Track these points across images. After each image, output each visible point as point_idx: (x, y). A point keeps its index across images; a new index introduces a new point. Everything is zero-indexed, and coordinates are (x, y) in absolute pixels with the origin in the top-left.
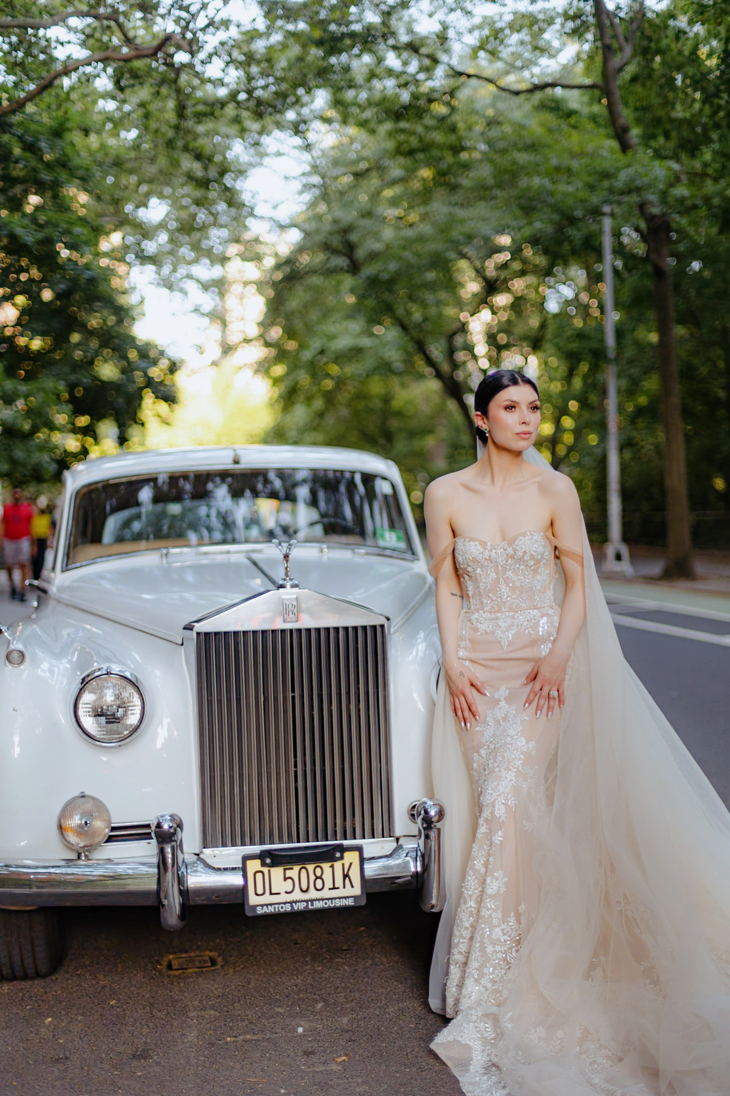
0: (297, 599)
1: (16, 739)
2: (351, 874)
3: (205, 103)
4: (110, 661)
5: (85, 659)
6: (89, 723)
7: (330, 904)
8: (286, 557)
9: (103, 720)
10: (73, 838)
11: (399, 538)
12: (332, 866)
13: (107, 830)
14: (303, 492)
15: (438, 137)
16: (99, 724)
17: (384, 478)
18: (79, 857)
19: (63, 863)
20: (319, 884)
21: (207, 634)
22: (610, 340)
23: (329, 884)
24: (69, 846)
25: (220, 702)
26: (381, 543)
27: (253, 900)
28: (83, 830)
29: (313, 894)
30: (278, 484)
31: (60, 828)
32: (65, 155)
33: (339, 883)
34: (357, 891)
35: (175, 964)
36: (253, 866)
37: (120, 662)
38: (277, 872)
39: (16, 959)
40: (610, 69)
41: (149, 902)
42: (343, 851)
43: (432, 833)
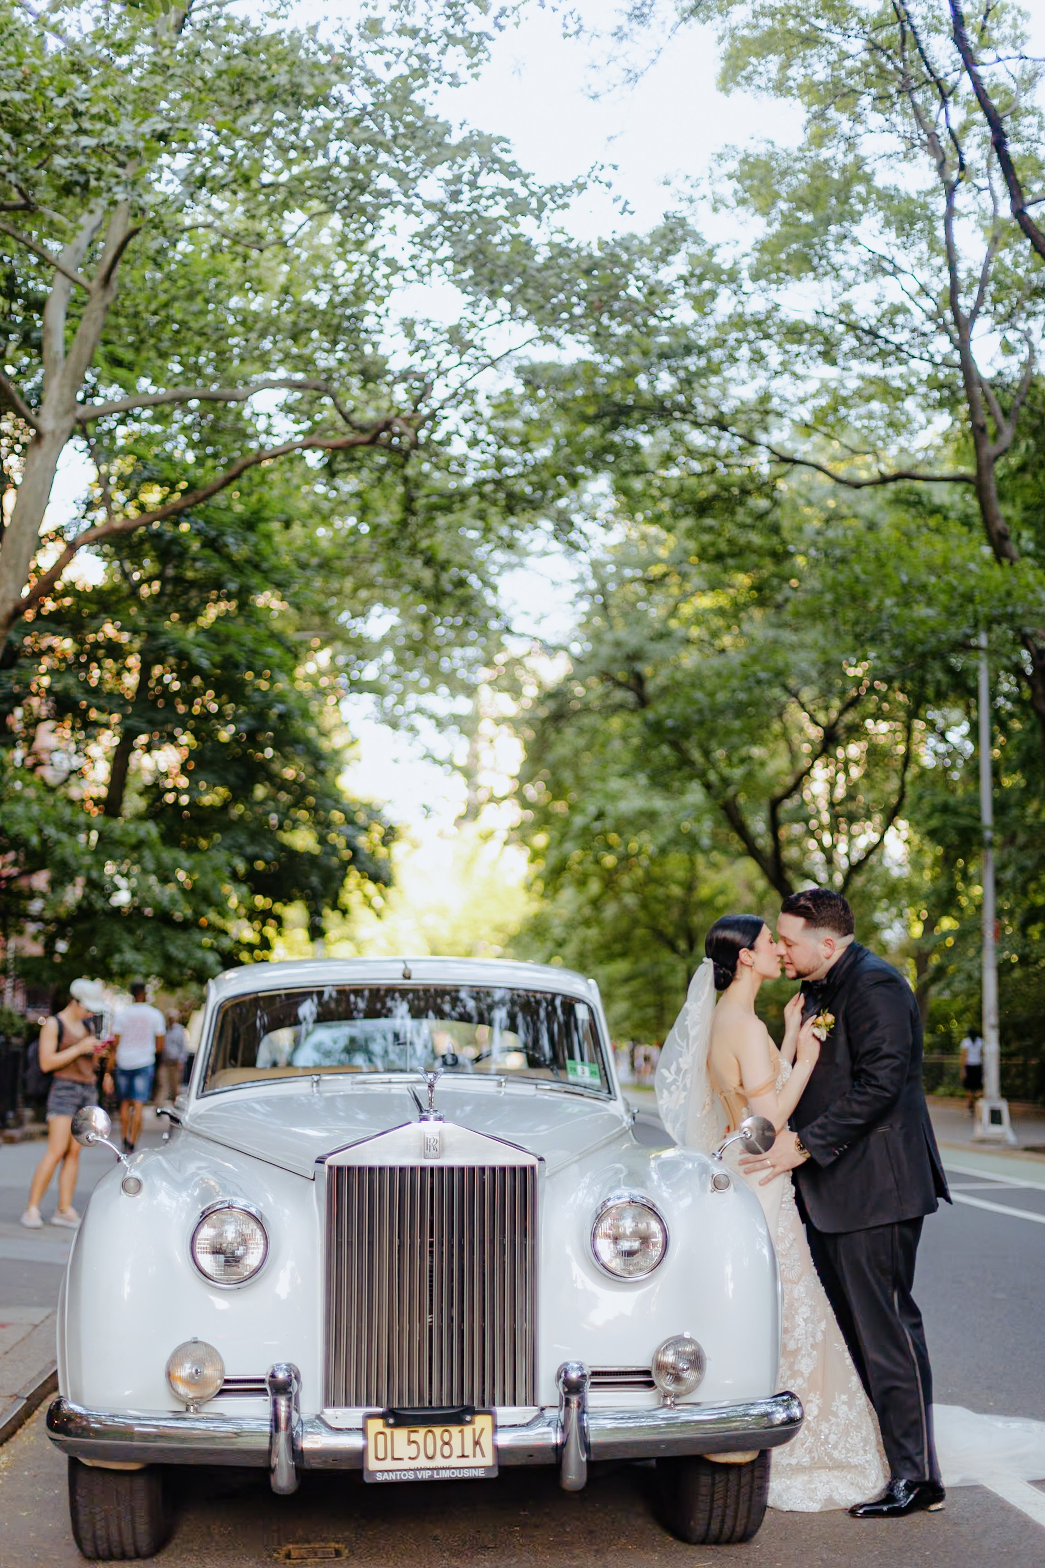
0: (440, 1134)
1: (127, 1276)
2: (482, 1441)
3: (441, 495)
4: (235, 1194)
5: (207, 1193)
6: (208, 1262)
7: (458, 1474)
8: (431, 1086)
9: (222, 1258)
10: (182, 1389)
11: (592, 1073)
12: (461, 1431)
13: (219, 1382)
14: (500, 1015)
15: (756, 539)
16: (217, 1262)
17: (584, 1002)
18: (187, 1410)
19: (170, 1415)
20: (447, 1450)
21: (340, 1169)
22: (987, 817)
23: (457, 1451)
24: (177, 1397)
25: (350, 1244)
26: (571, 1078)
27: (372, 1464)
28: (195, 1380)
29: (439, 1462)
30: (471, 1005)
31: (169, 1375)
32: (258, 553)
33: (469, 1451)
34: (489, 1460)
35: (294, 1554)
36: (376, 1425)
37: (247, 1197)
38: (401, 1434)
40: (984, 456)
41: (260, 1463)
42: (473, 1412)
43: (574, 1399)
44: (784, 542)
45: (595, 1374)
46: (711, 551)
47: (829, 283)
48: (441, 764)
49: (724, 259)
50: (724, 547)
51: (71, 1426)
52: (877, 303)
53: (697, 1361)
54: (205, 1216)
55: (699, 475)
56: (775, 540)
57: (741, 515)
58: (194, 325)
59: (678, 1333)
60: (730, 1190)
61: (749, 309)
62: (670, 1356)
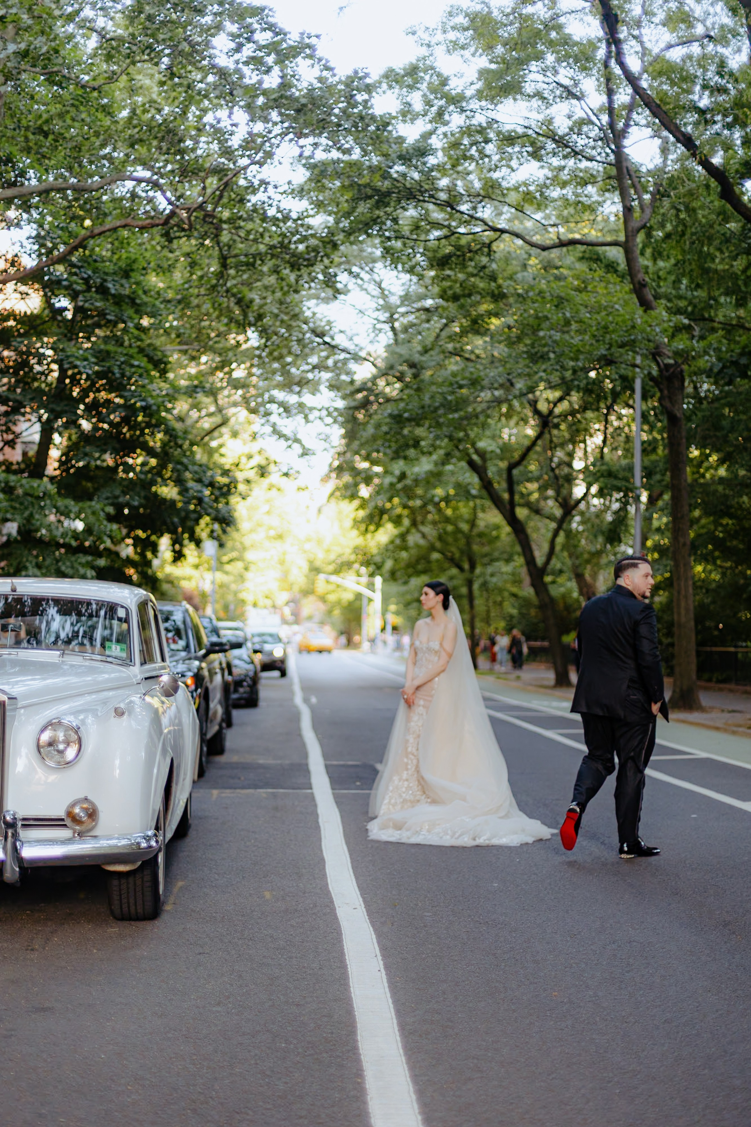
11: (122, 650)
17: (124, 607)
22: (638, 481)
26: (109, 653)
32: (132, 293)
40: (630, 229)
43: (10, 832)
44: (499, 287)
46: (450, 293)
47: (535, 102)
49: (455, 86)
52: (569, 117)
53: (92, 814)
55: (440, 240)
56: (493, 284)
59: (82, 796)
60: (125, 716)
61: (474, 122)
62: (77, 810)
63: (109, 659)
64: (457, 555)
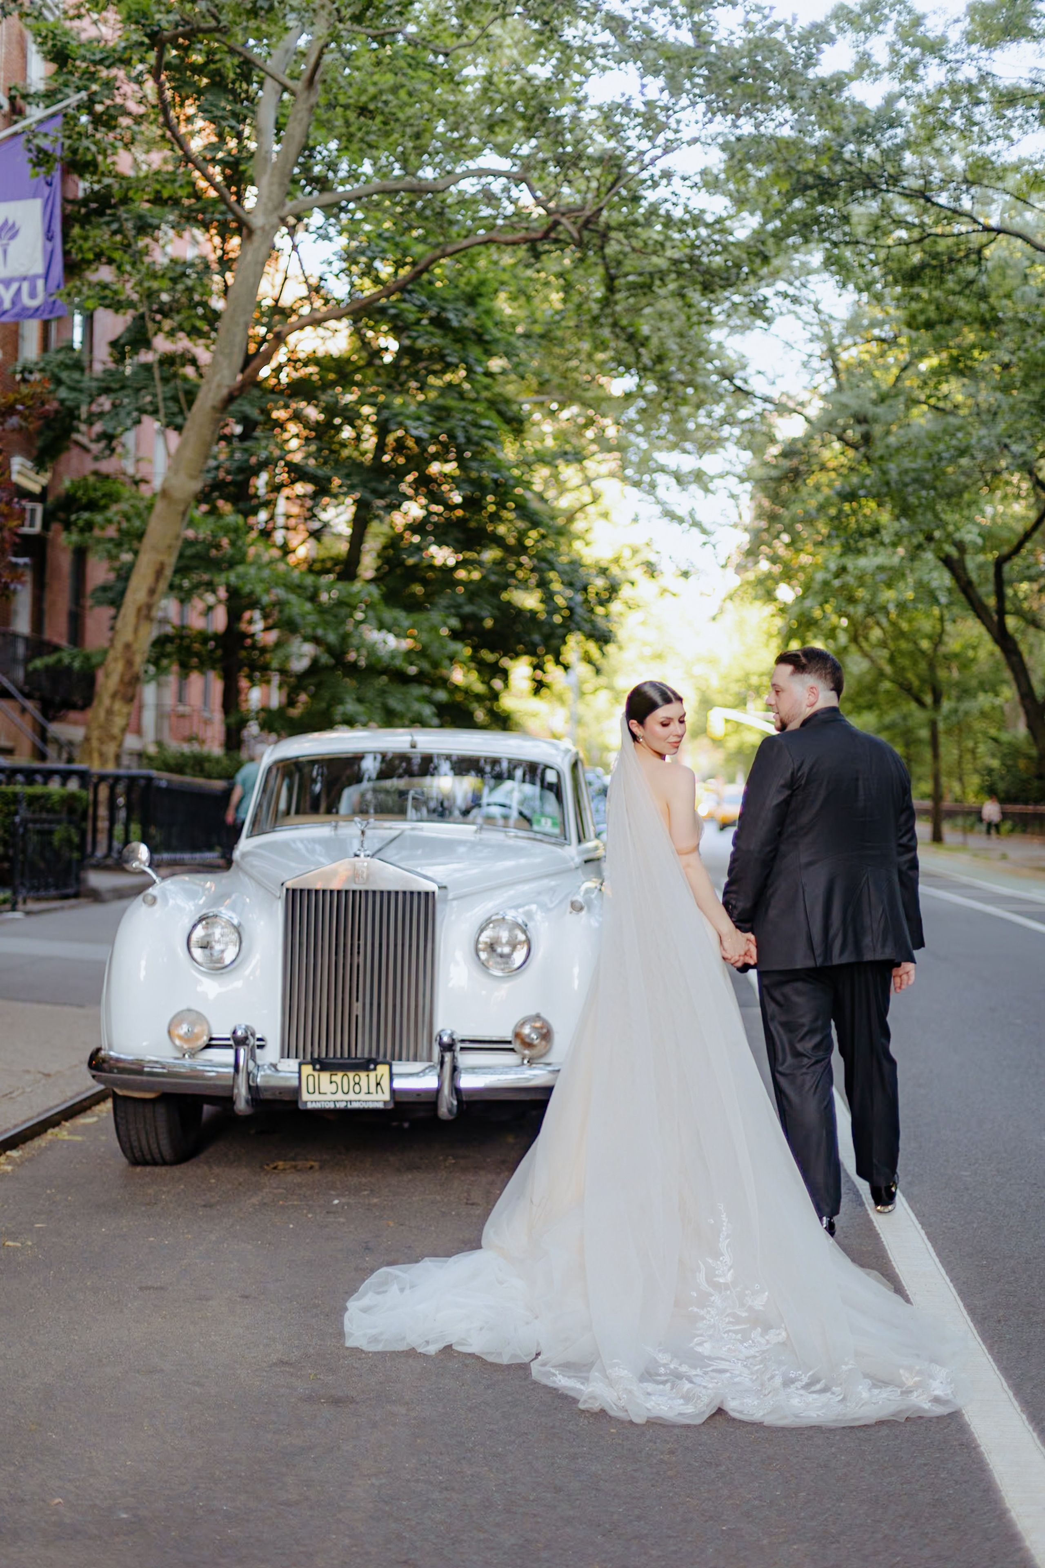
1: (143, 963)
2: (382, 1083)
3: (641, 274)
4: (222, 910)
6: (198, 953)
7: (364, 1106)
9: (207, 951)
10: (178, 1042)
11: (556, 825)
12: (368, 1076)
13: (206, 1039)
15: (965, 305)
16: (204, 953)
18: (182, 1056)
19: (173, 1060)
20: (357, 1088)
21: (294, 890)
23: (365, 1090)
24: (176, 1048)
25: (301, 944)
26: (536, 827)
27: (305, 1096)
28: (188, 1037)
29: (351, 1096)
31: (169, 1032)
33: (373, 1089)
34: (387, 1097)
36: (308, 1070)
37: (234, 913)
38: (325, 1076)
39: (144, 1142)
41: (226, 1094)
42: (376, 1063)
43: (448, 1057)
44: (993, 309)
45: (463, 1041)
46: (921, 318)
48: (681, 520)
49: (933, 28)
50: (932, 313)
51: (105, 1066)
53: (546, 1035)
54: (200, 920)
55: (907, 244)
56: (983, 306)
57: (951, 282)
58: (401, 116)
59: (533, 1013)
60: (584, 913)
61: (960, 77)
62: (526, 1030)
63: (539, 836)
64: (916, 683)
